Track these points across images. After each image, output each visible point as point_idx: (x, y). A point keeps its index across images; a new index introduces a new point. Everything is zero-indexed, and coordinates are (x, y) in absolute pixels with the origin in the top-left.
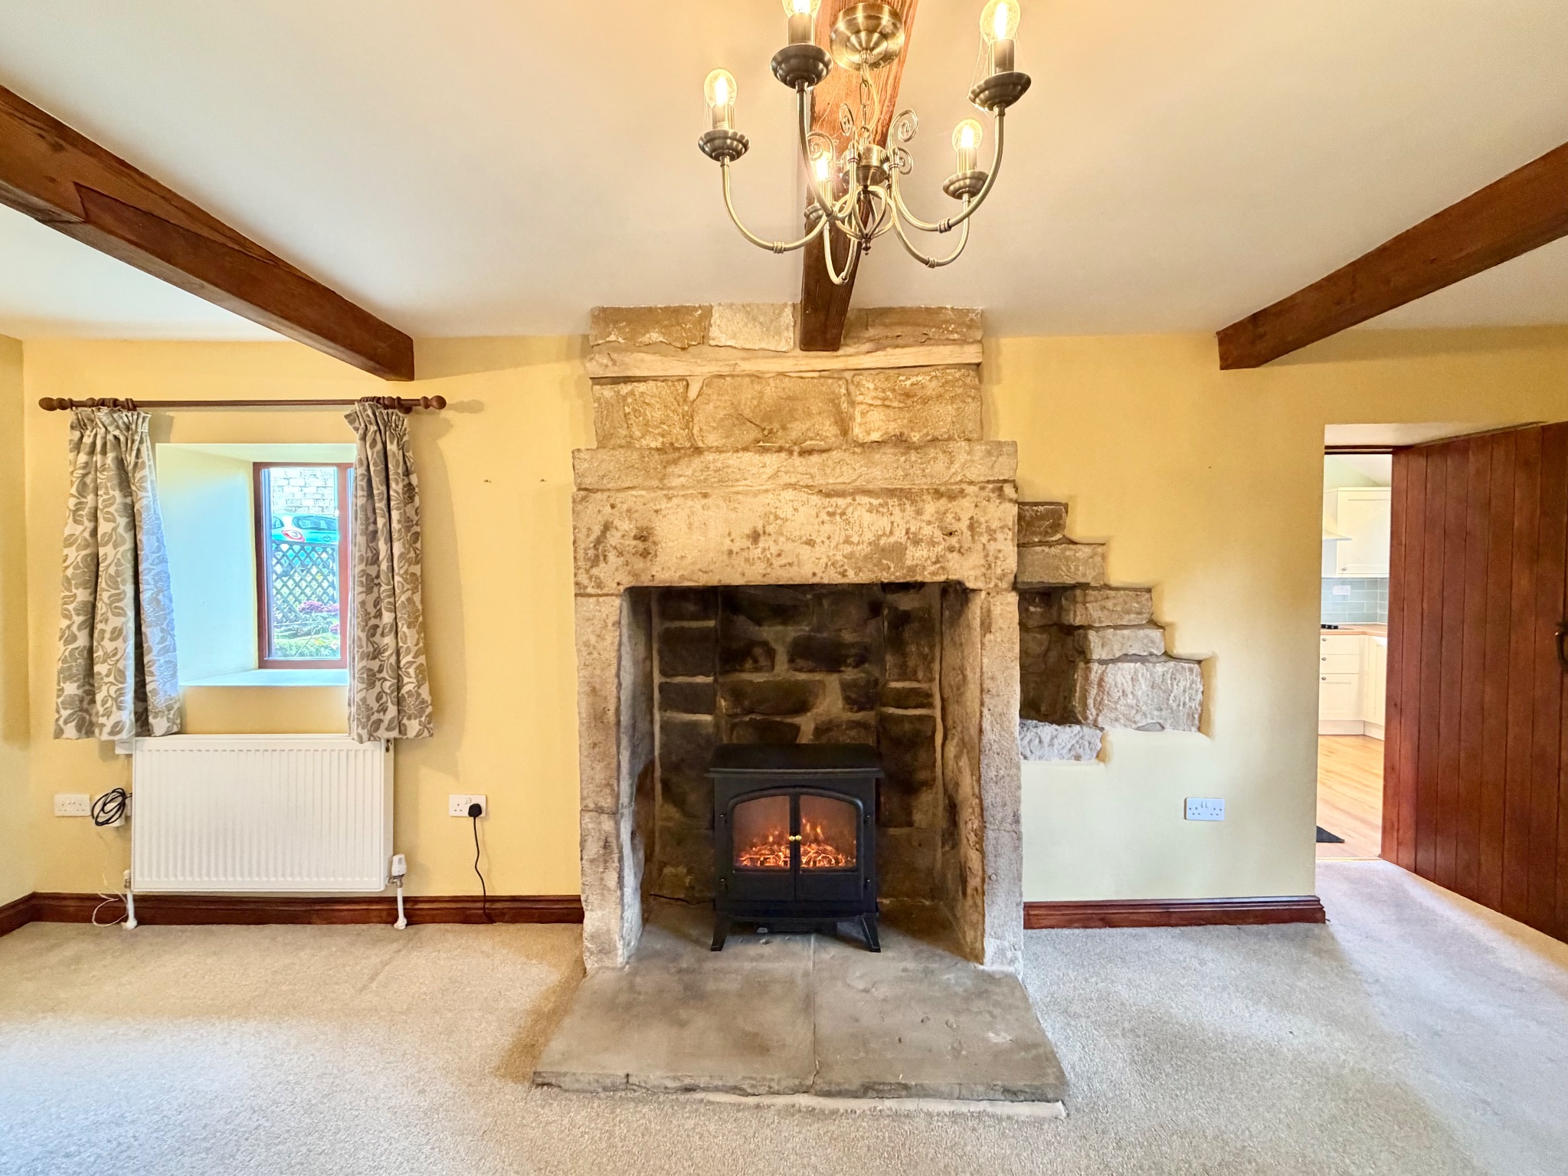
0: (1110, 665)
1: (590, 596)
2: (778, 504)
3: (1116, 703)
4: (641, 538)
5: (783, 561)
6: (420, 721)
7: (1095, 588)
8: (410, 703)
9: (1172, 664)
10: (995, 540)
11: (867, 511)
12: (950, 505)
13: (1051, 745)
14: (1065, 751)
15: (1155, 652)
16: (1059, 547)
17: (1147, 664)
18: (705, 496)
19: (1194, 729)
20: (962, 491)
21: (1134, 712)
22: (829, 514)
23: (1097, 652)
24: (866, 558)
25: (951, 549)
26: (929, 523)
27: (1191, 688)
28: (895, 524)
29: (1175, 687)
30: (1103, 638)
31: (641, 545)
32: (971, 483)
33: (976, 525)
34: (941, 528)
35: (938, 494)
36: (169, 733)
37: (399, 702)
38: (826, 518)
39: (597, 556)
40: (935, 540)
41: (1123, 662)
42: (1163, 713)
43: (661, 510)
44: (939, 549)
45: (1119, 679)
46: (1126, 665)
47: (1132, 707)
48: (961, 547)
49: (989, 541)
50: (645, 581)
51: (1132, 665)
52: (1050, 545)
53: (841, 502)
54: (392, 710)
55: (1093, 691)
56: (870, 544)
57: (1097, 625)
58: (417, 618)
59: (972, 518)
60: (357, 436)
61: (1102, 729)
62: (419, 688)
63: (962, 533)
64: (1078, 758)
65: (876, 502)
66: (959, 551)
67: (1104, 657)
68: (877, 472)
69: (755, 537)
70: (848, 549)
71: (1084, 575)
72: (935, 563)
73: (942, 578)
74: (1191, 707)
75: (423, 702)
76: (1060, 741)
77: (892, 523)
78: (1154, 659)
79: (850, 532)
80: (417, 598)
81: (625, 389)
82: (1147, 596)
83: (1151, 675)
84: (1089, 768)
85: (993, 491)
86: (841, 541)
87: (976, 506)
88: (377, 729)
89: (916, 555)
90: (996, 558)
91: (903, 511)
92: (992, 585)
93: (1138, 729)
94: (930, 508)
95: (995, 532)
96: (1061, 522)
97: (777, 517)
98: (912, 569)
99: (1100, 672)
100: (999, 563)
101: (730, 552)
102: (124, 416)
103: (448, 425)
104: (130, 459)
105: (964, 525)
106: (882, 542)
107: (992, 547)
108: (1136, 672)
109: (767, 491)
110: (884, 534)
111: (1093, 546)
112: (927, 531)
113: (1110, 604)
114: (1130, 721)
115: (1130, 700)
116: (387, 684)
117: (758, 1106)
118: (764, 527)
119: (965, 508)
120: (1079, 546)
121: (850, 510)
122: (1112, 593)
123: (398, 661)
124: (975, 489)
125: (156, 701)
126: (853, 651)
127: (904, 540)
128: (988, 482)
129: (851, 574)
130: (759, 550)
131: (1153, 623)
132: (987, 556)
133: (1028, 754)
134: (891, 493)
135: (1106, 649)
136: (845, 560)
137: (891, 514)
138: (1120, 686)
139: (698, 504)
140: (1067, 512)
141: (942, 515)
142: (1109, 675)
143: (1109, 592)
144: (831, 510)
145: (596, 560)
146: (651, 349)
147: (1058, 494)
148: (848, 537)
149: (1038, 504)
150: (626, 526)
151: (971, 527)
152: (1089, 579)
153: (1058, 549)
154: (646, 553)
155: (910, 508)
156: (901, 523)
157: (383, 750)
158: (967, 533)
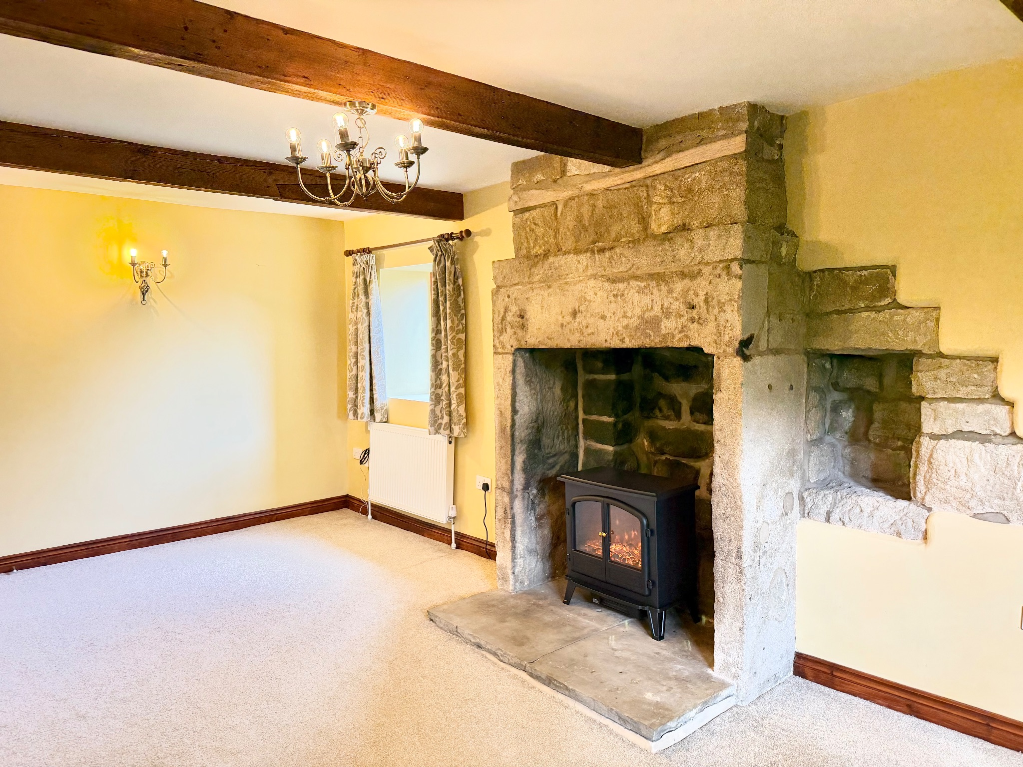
0: (942, 441)
1: (500, 353)
2: (586, 290)
3: (945, 483)
4: (521, 316)
5: (590, 331)
6: (459, 427)
7: (928, 356)
8: (454, 414)
9: (1019, 447)
10: (724, 311)
11: (637, 292)
13: (871, 516)
14: (886, 525)
15: (998, 432)
16: (889, 312)
17: (986, 444)
18: (549, 287)
20: (700, 271)
21: (969, 496)
22: (614, 295)
23: (929, 425)
24: (637, 328)
25: (693, 320)
26: (677, 299)
28: (654, 301)
30: (934, 410)
31: (521, 321)
32: (707, 264)
33: (710, 299)
34: (685, 303)
35: (683, 275)
36: (381, 422)
37: (450, 414)
38: (613, 299)
39: (502, 328)
40: (681, 313)
41: (958, 439)
42: (1007, 503)
43: (529, 298)
44: (684, 319)
45: (951, 456)
46: (960, 443)
47: (967, 491)
48: (699, 318)
49: (719, 312)
50: (524, 344)
51: (966, 443)
52: (879, 310)
53: (621, 286)
54: (446, 419)
55: (923, 468)
56: (638, 317)
57: (929, 396)
58: (460, 365)
59: (707, 293)
60: (433, 257)
61: (929, 509)
62: (458, 407)
63: (700, 307)
64: (899, 535)
65: (642, 285)
66: (698, 323)
67: (936, 431)
70: (625, 322)
71: (914, 341)
72: (681, 332)
73: (685, 344)
75: (460, 416)
76: (882, 514)
77: (652, 300)
78: (999, 439)
79: (627, 309)
80: (461, 354)
81: (527, 214)
82: (991, 366)
83: (991, 457)
84: (911, 546)
85: (722, 269)
86: (621, 315)
87: (710, 283)
88: (440, 428)
89: (668, 325)
90: (725, 327)
91: (660, 290)
92: (721, 351)
93: (975, 516)
94: (679, 286)
95: (724, 304)
96: (889, 286)
97: (585, 300)
98: (665, 337)
99: (930, 447)
100: (727, 331)
101: (562, 325)
102: (365, 257)
103: (477, 246)
104: (368, 280)
105: (699, 301)
106: (646, 316)
107: (723, 318)
108: (972, 451)
109: (580, 281)
110: (647, 310)
111: (926, 310)
112: (675, 306)
113: (942, 374)
114: (963, 506)
115: (964, 482)
116: (444, 403)
117: (503, 669)
118: (579, 307)
119: (702, 285)
120: (910, 311)
122: (945, 362)
123: (449, 390)
124: (709, 268)
125: (377, 404)
127: (660, 314)
128: (721, 261)
129: (627, 340)
130: (576, 323)
131: (997, 397)
132: (718, 325)
133: (847, 520)
134: (651, 276)
135: (938, 422)
136: (624, 330)
137: (652, 294)
138: (951, 465)
140: (895, 276)
141: (686, 292)
142: (939, 451)
143: (942, 360)
144: (615, 292)
145: (502, 331)
146: (539, 185)
147: (880, 257)
148: (625, 313)
149: (862, 268)
150: (514, 309)
151: (706, 301)
152: (919, 347)
153: (886, 314)
154: (523, 327)
155: (664, 288)
156: (658, 300)
157: (447, 442)
158: (704, 307)
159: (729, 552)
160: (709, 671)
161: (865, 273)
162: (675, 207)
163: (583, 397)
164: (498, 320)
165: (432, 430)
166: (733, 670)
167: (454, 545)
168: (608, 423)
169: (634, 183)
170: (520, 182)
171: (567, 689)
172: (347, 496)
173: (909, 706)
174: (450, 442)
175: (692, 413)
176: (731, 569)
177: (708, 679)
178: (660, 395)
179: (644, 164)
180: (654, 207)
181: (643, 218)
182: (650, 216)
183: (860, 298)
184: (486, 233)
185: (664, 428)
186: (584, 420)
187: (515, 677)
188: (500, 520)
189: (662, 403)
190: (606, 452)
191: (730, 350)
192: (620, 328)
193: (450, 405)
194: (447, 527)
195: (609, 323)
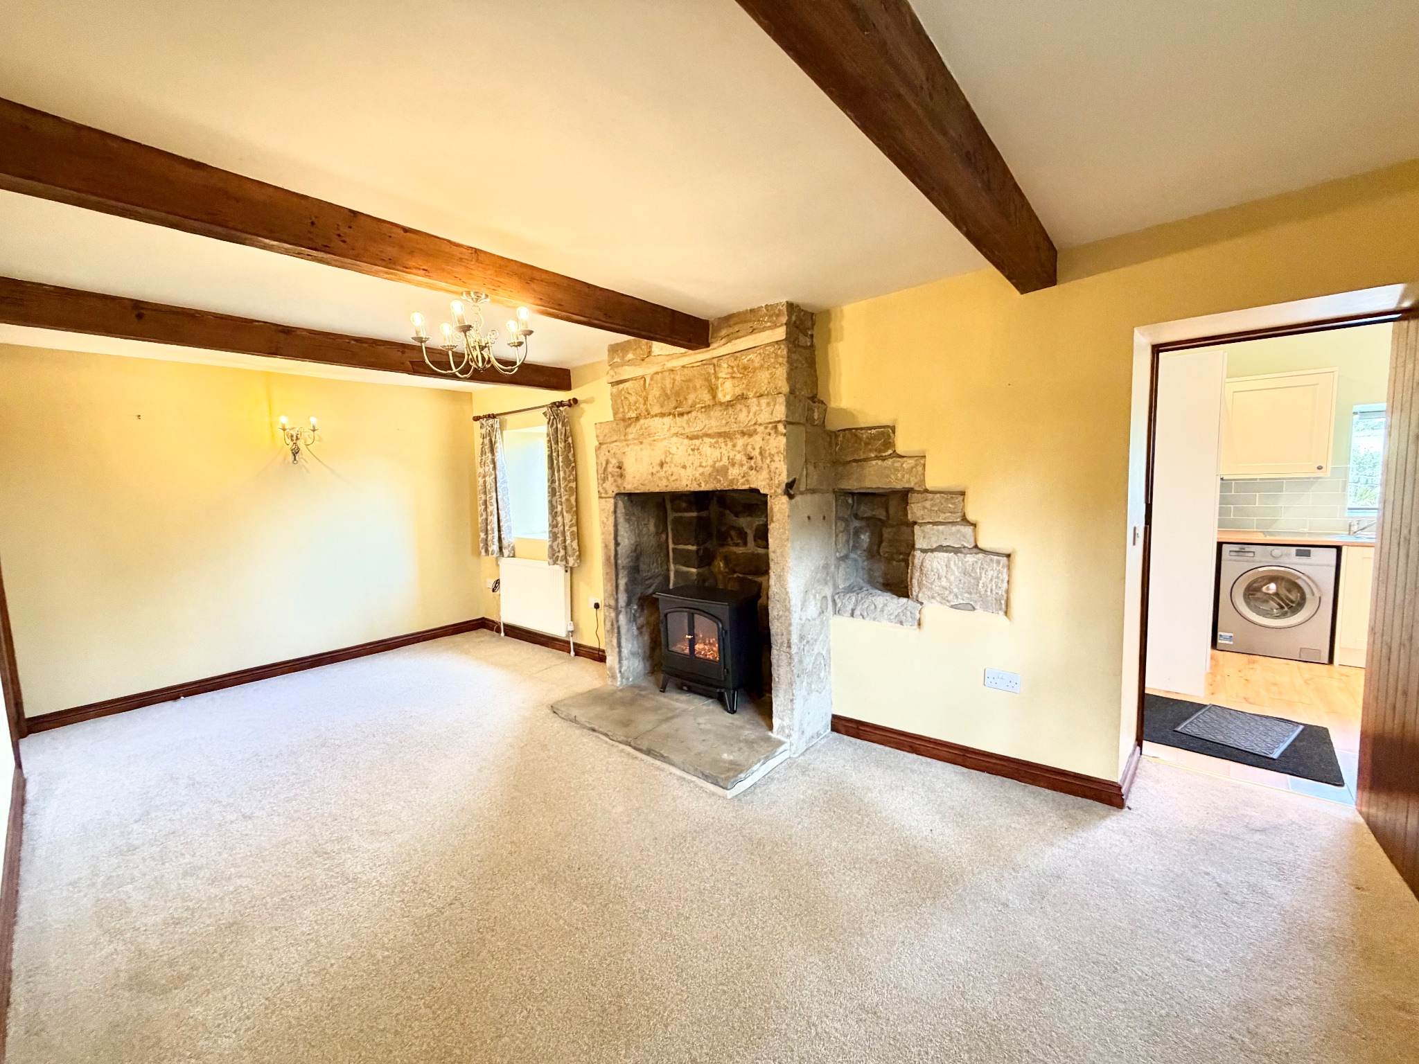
0: (929, 554)
3: (932, 584)
4: (619, 467)
5: (674, 478)
6: (574, 559)
7: (919, 492)
8: (569, 548)
9: (981, 556)
10: (774, 461)
12: (749, 440)
13: (882, 611)
14: (893, 617)
15: (966, 545)
16: (891, 460)
17: (959, 554)
18: (641, 443)
19: (1001, 613)
20: (755, 431)
21: (948, 592)
23: (920, 542)
25: (751, 468)
26: (739, 452)
27: (998, 578)
29: (983, 575)
30: (923, 531)
31: (619, 471)
32: (761, 425)
33: (763, 452)
34: (745, 455)
35: (743, 434)
36: (509, 557)
37: (565, 548)
38: (691, 452)
39: (605, 478)
41: (939, 551)
42: (973, 596)
44: (745, 468)
45: (935, 564)
46: (941, 554)
47: (946, 589)
49: (771, 462)
50: (622, 489)
51: (945, 555)
52: (884, 459)
53: (697, 442)
54: (562, 552)
55: (917, 574)
57: (920, 521)
58: (572, 508)
59: (761, 448)
60: (547, 420)
61: (922, 604)
62: (572, 542)
63: (756, 458)
64: (901, 623)
65: (713, 441)
67: (925, 547)
68: (713, 423)
69: (662, 465)
70: (701, 470)
71: (909, 481)
72: (743, 477)
73: (746, 487)
74: (997, 593)
75: (574, 549)
76: (890, 609)
77: (721, 453)
78: (965, 551)
79: (702, 460)
80: (573, 499)
81: (621, 386)
82: (961, 498)
83: (962, 563)
84: (909, 630)
85: (772, 429)
87: (763, 439)
88: (557, 560)
89: (734, 472)
90: (775, 473)
91: (726, 445)
92: (773, 491)
93: (952, 607)
94: (740, 442)
95: (773, 456)
96: (891, 441)
97: (670, 453)
98: (732, 481)
99: (921, 558)
100: (777, 476)
101: (652, 474)
102: (491, 421)
103: (583, 412)
104: (493, 440)
105: (756, 453)
107: (773, 466)
108: (949, 560)
111: (916, 458)
112: (738, 457)
113: (928, 504)
114: (944, 600)
115: (944, 582)
116: (560, 539)
117: (613, 745)
119: (757, 440)
120: (905, 459)
121: (701, 446)
122: (930, 496)
123: (564, 529)
124: (762, 428)
125: (505, 543)
127: (727, 464)
128: (770, 423)
129: (703, 485)
131: (965, 521)
132: (770, 471)
133: (865, 614)
134: (720, 435)
135: (926, 540)
136: (700, 477)
138: (935, 570)
139: (638, 448)
140: (894, 433)
142: (927, 561)
143: (928, 495)
144: (692, 447)
145: (604, 480)
146: (630, 363)
147: (884, 419)
148: (701, 463)
149: (871, 428)
150: (614, 461)
151: (761, 453)
152: (912, 485)
153: (889, 462)
154: (621, 476)
155: (730, 444)
156: (726, 453)
157: (563, 571)
158: (759, 458)
159: (782, 643)
160: (770, 734)
161: (873, 431)
162: (735, 381)
163: (672, 530)
164: (601, 471)
165: (551, 561)
166: (787, 731)
167: (572, 653)
168: (693, 551)
169: (704, 362)
170: (615, 360)
171: (662, 756)
172: (483, 618)
173: (911, 747)
174: (566, 571)
175: (755, 540)
176: (784, 657)
177: (769, 739)
178: (733, 527)
179: (711, 347)
180: (720, 380)
181: (712, 389)
182: (717, 388)
183: (871, 451)
184: (590, 401)
185: (735, 553)
186: (673, 549)
187: (622, 751)
188: (608, 631)
189: (733, 533)
190: (692, 574)
191: (779, 491)
192: (697, 475)
193: (565, 541)
194: (567, 639)
195: (689, 471)
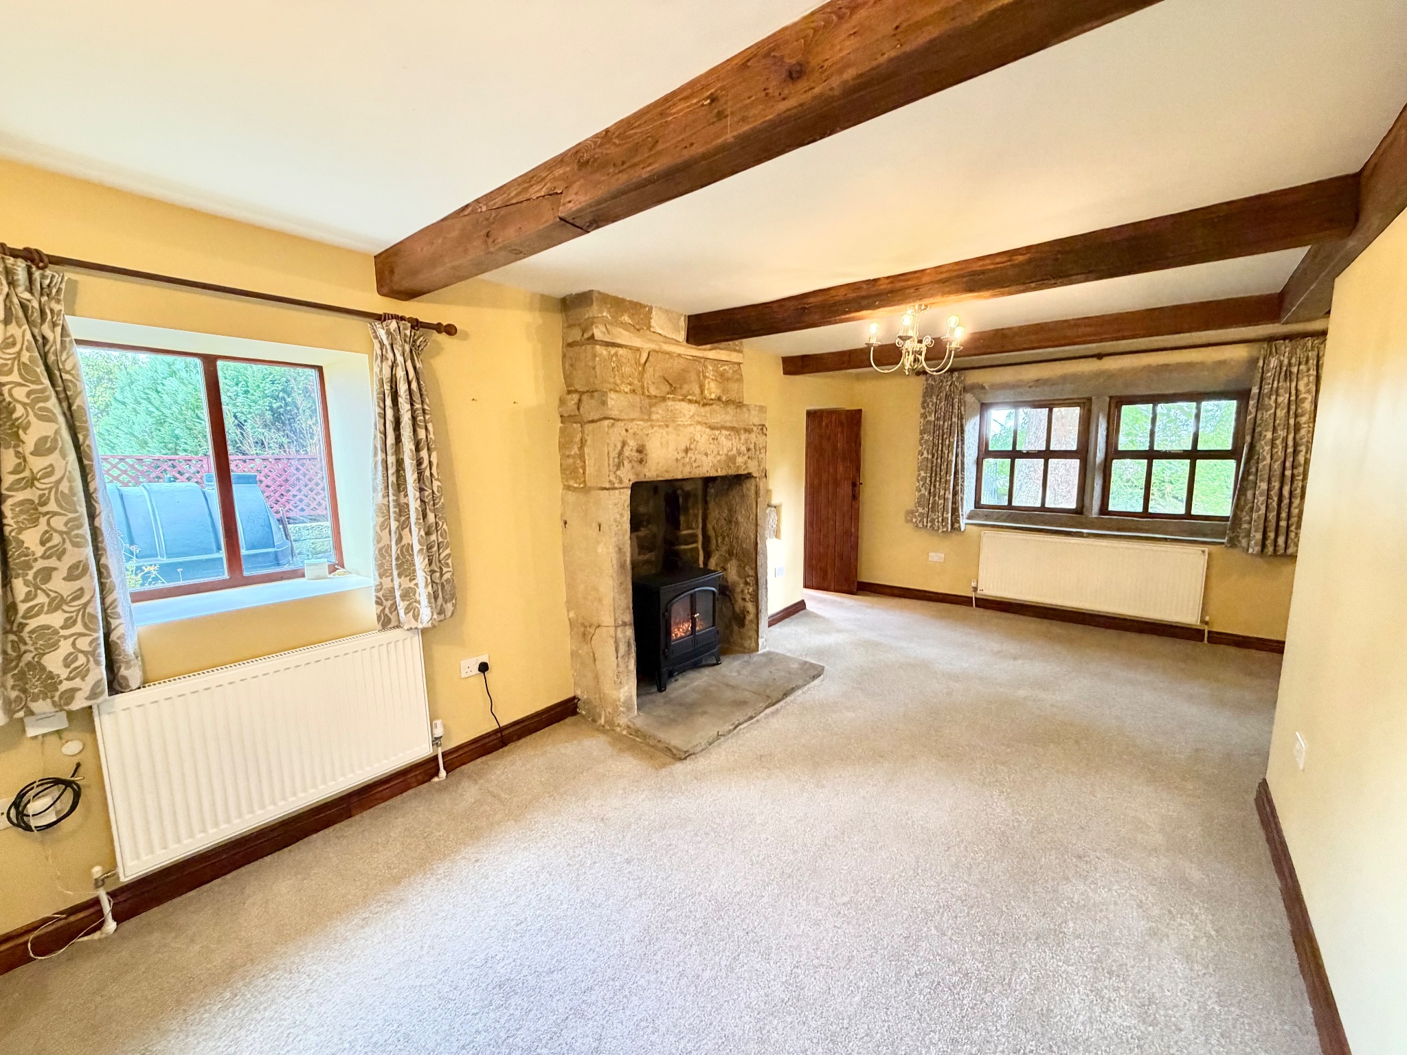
1: (616, 489)
2: (695, 433)
4: (640, 451)
5: (696, 464)
10: (761, 453)
11: (725, 438)
12: (749, 436)
18: (667, 426)
19: (775, 537)
20: (752, 429)
24: (724, 462)
25: (749, 458)
26: (743, 444)
27: (774, 519)
28: (733, 445)
31: (640, 456)
32: (755, 425)
34: (746, 447)
35: (746, 430)
38: (712, 441)
39: (619, 463)
40: (745, 453)
43: (649, 434)
44: (746, 457)
48: (752, 457)
50: (642, 479)
53: (717, 432)
56: (725, 455)
59: (755, 442)
65: (728, 433)
66: (751, 459)
68: (727, 417)
69: (687, 451)
70: (719, 458)
72: (744, 464)
73: (746, 471)
74: (774, 527)
79: (719, 449)
81: (613, 350)
86: (716, 453)
89: (739, 461)
91: (735, 438)
92: (760, 474)
94: (743, 437)
95: (761, 449)
97: (694, 440)
98: (737, 468)
100: (762, 464)
101: (677, 460)
106: (729, 454)
109: (690, 425)
110: (730, 450)
112: (742, 448)
118: (690, 445)
119: (752, 437)
121: (719, 437)
126: (646, 517)
127: (736, 453)
128: (759, 425)
129: (719, 470)
130: (688, 459)
132: (758, 461)
134: (732, 428)
136: (718, 464)
137: (732, 440)
139: (664, 431)
141: (746, 441)
144: (713, 437)
145: (619, 466)
146: (624, 326)
150: (632, 444)
154: (641, 461)
160: (759, 652)
162: (717, 384)
164: (614, 454)
167: (442, 774)
169: (694, 358)
170: (605, 314)
180: (708, 379)
182: (704, 385)
191: (763, 474)
192: (715, 463)
195: (710, 459)
